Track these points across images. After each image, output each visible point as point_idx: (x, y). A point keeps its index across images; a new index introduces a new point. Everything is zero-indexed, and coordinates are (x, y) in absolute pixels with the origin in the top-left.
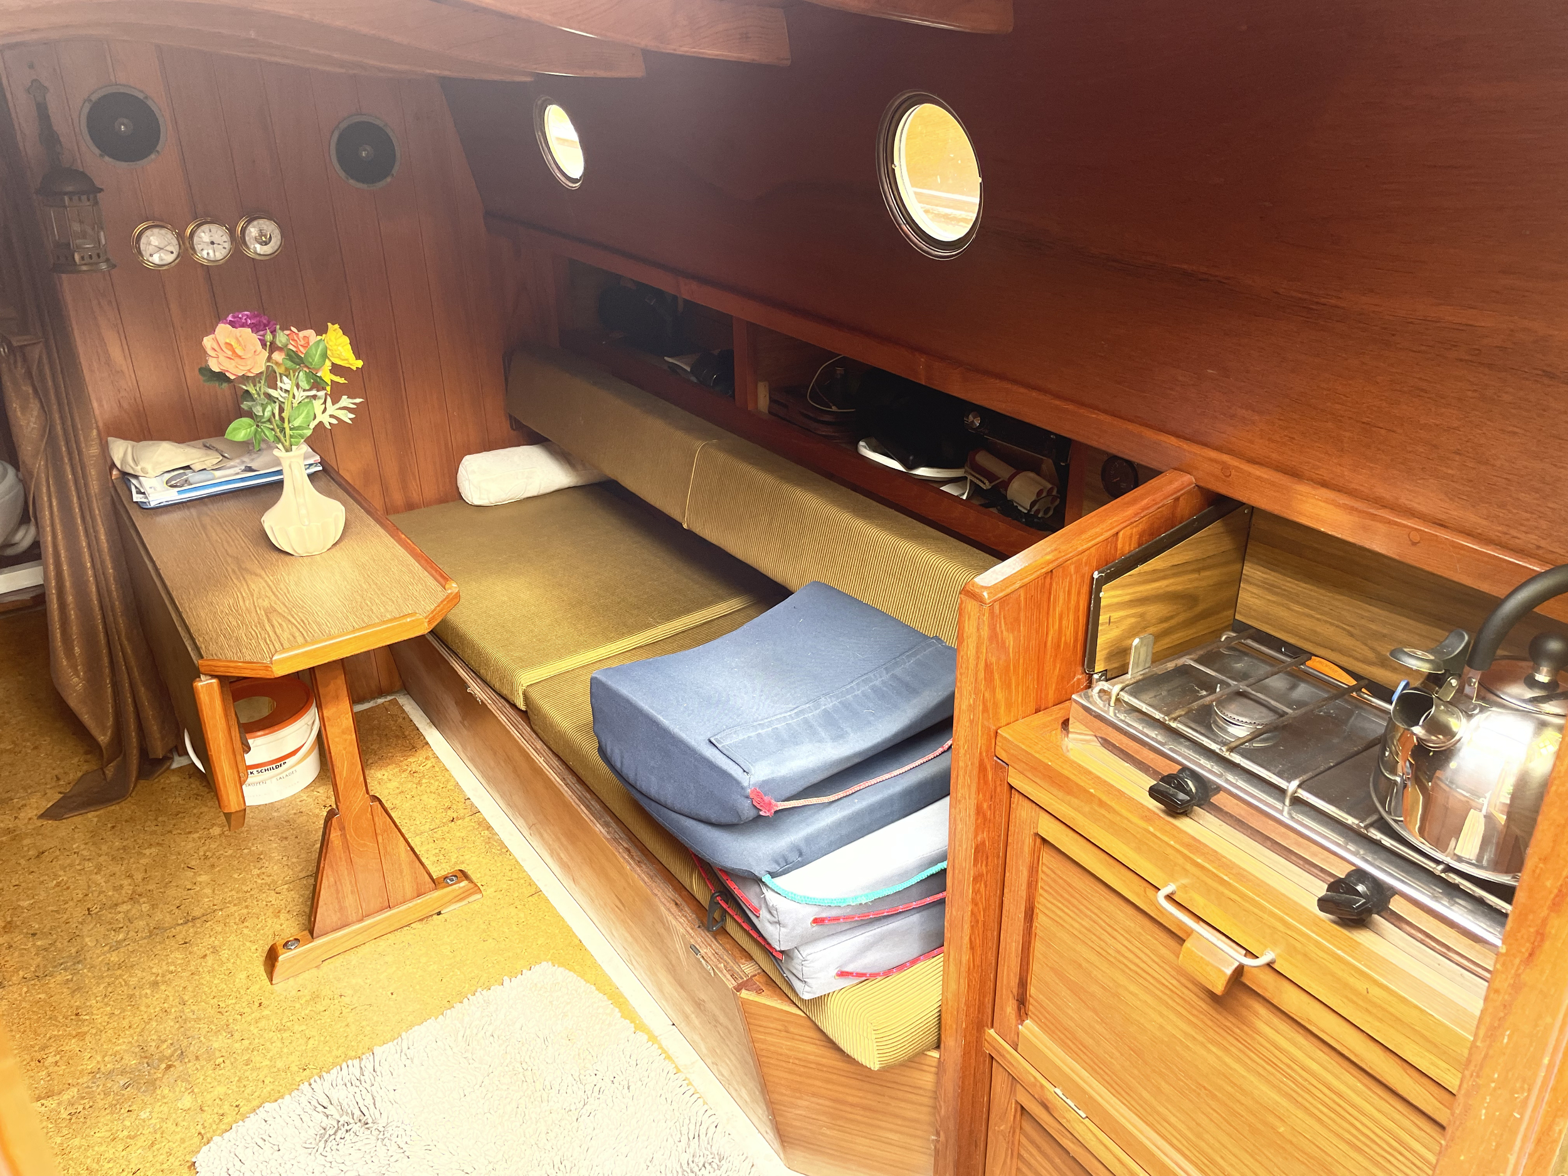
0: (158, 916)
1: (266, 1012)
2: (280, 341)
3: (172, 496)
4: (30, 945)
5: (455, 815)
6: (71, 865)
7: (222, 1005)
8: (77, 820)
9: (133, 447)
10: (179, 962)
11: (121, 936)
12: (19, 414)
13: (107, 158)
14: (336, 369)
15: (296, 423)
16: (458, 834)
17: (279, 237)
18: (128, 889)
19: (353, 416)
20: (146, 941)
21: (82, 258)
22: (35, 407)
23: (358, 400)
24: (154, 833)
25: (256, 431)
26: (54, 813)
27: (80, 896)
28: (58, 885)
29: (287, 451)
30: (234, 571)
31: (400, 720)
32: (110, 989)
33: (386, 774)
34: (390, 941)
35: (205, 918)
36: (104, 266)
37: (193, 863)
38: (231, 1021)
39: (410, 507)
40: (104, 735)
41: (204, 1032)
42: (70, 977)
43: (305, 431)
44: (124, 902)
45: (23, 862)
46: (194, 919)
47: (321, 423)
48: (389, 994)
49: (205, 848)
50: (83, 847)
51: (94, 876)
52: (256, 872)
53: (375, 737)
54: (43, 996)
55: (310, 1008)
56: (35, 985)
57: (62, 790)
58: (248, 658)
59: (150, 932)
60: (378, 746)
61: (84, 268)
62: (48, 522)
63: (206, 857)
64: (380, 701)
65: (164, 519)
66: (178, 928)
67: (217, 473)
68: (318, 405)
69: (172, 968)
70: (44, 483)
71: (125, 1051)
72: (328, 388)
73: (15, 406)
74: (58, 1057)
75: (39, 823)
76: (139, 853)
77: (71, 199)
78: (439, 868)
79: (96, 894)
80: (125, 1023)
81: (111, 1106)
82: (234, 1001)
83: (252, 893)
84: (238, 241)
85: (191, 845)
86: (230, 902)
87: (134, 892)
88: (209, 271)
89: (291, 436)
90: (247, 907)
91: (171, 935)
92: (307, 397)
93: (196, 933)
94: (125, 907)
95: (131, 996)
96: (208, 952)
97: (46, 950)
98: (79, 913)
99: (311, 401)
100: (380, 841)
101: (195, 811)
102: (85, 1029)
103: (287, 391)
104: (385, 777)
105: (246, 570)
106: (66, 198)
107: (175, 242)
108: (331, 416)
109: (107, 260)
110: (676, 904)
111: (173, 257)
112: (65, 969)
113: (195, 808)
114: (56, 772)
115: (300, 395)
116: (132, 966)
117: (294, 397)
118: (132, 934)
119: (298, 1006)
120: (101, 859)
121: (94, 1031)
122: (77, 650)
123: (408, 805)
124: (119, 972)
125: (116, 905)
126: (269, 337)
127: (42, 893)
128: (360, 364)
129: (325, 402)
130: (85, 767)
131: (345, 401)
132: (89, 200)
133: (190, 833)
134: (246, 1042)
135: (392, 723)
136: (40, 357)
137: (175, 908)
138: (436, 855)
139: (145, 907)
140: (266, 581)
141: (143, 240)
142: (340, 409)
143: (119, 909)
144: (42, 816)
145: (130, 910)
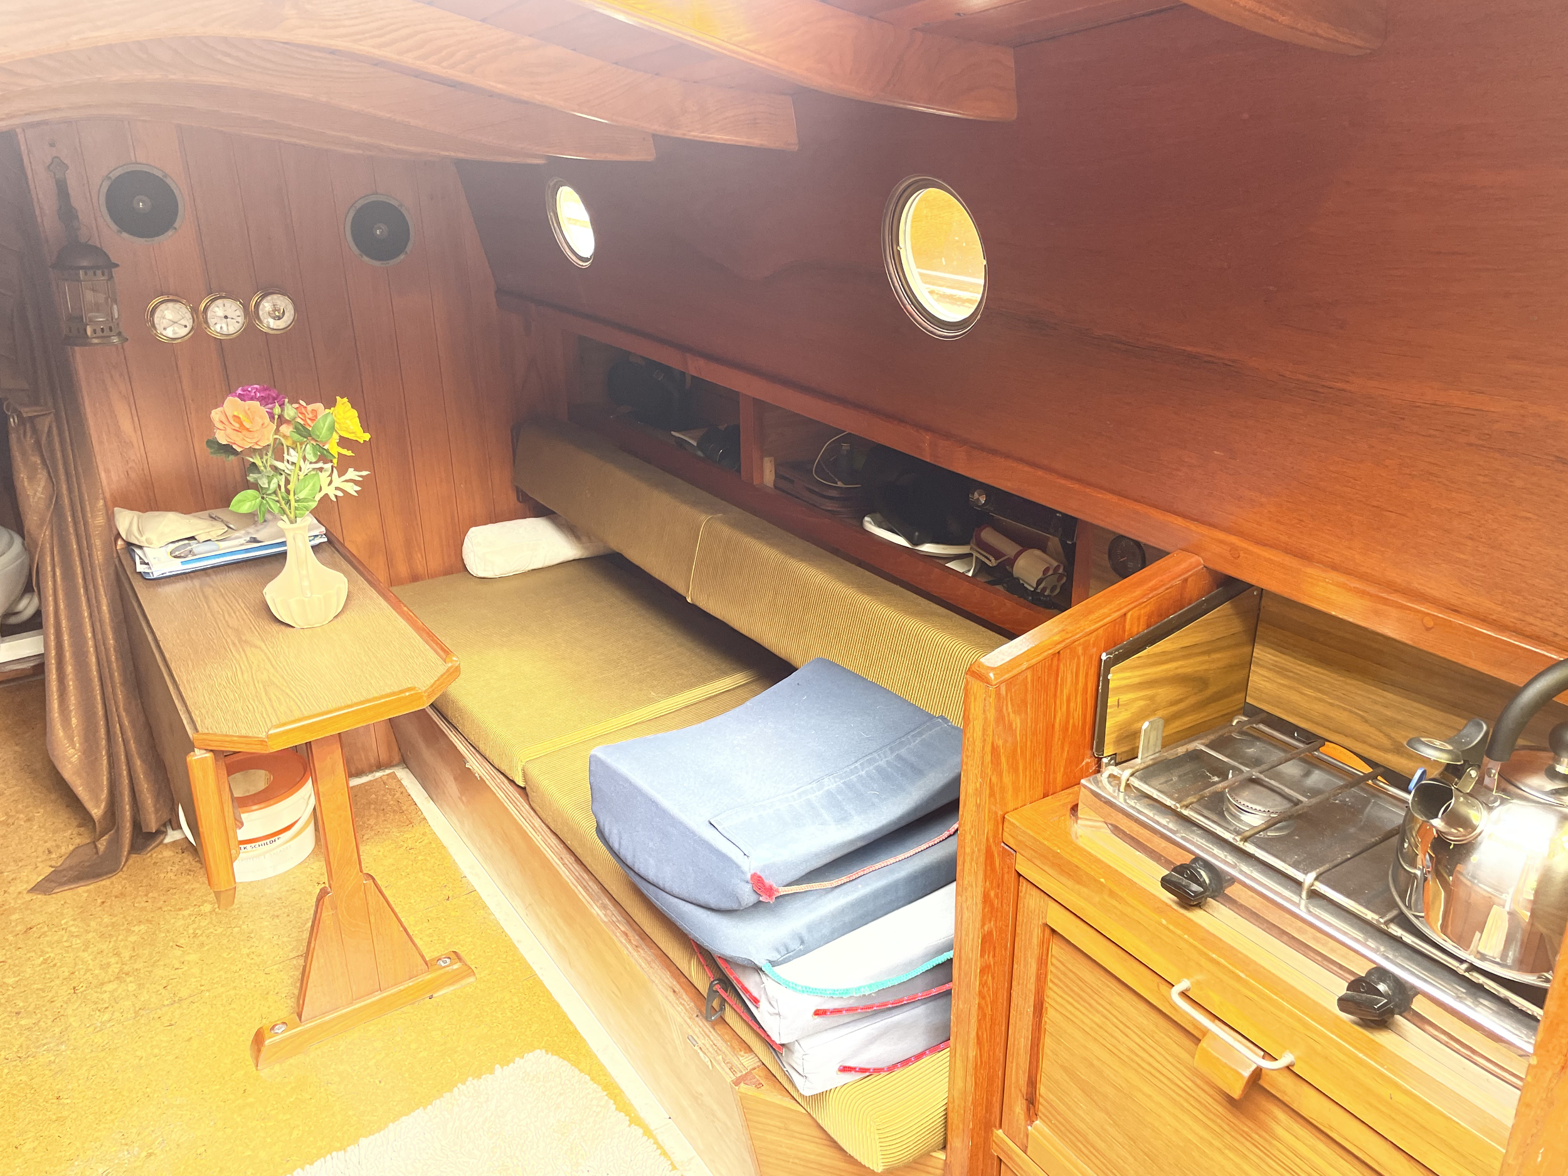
0: (144, 996)
1: (251, 1100)
2: (288, 414)
3: (177, 566)
4: (13, 1024)
5: (450, 894)
6: (59, 942)
7: (206, 1091)
8: (69, 893)
9: (139, 517)
10: (164, 1045)
11: (106, 1017)
12: (26, 484)
13: (125, 235)
14: (343, 442)
15: (301, 496)
16: (453, 914)
17: (293, 312)
18: (115, 968)
19: (358, 488)
20: (131, 1022)
21: (95, 331)
22: (42, 476)
23: (365, 473)
24: (143, 909)
25: (261, 503)
26: (45, 887)
27: (67, 974)
28: (45, 961)
29: (292, 522)
30: (234, 644)
31: (398, 794)
32: (92, 1072)
33: (382, 850)
34: (379, 1026)
35: (191, 999)
36: (115, 340)
37: (182, 942)
38: (214, 1108)
39: (415, 578)
40: (98, 807)
42: (52, 1058)
43: (310, 503)
44: (110, 982)
45: (10, 937)
46: (181, 1000)
47: (326, 495)
48: (377, 1082)
49: (195, 926)
50: (71, 923)
51: (81, 954)
52: (245, 951)
53: (372, 811)
54: (24, 1078)
55: (294, 1096)
56: (16, 1066)
57: (53, 863)
58: (243, 733)
59: (136, 1013)
60: (374, 821)
61: (96, 341)
62: (51, 592)
63: (195, 935)
64: (378, 774)
65: (168, 590)
66: (164, 1009)
67: (222, 544)
68: (324, 477)
69: (156, 1051)
70: (48, 554)
72: (335, 461)
73: (22, 476)
74: (36, 1143)
75: (28, 897)
76: (128, 930)
77: (86, 274)
78: (433, 949)
79: (82, 972)
80: (107, 1107)
82: (218, 1087)
83: (241, 973)
84: (251, 315)
85: (181, 922)
86: (217, 983)
87: (121, 970)
88: (221, 345)
89: (296, 509)
90: (235, 988)
91: (156, 1016)
92: (314, 469)
93: (182, 1014)
94: (110, 987)
95: (114, 1080)
96: (193, 1035)
97: (29, 1029)
98: (64, 992)
99: (317, 474)
100: (373, 921)
101: (186, 887)
102: (65, 1113)
103: (293, 463)
104: (381, 853)
105: (246, 642)
106: (81, 272)
107: (189, 315)
108: (337, 488)
109: (119, 334)
110: (674, 991)
111: (186, 330)
112: (48, 1050)
113: (186, 883)
114: (48, 845)
115: (306, 467)
116: (116, 1049)
117: (300, 469)
118: (117, 1014)
119: (283, 1094)
120: (90, 936)
121: (74, 1116)
122: (74, 721)
123: (402, 882)
124: (102, 1054)
125: (102, 984)
126: (277, 410)
127: (29, 970)
128: (367, 437)
129: (331, 475)
130: (78, 841)
131: (352, 474)
132: (103, 274)
133: (180, 909)
134: (229, 1131)
135: (390, 797)
136: (50, 427)
137: (161, 988)
138: (430, 935)
139: (132, 987)
140: (265, 654)
141: (157, 315)
142: (346, 481)
143: (105, 988)
144: (32, 890)
145: (116, 989)
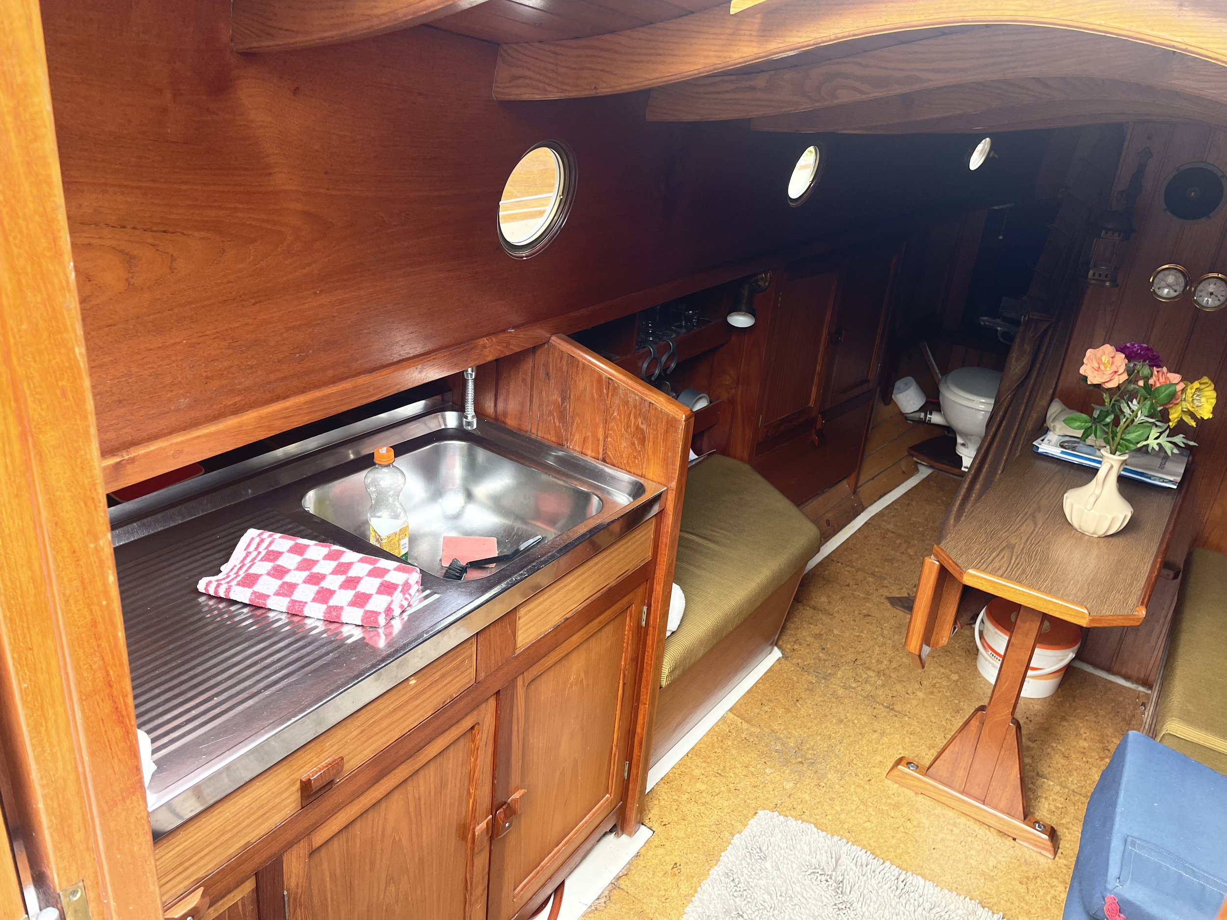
0: (880, 692)
1: (867, 787)
2: (1143, 373)
3: (1056, 452)
4: (817, 651)
6: (873, 633)
7: (855, 762)
9: (1063, 410)
10: (862, 722)
11: (854, 685)
12: (1013, 360)
15: (1128, 437)
18: (882, 667)
19: (1177, 452)
20: (861, 698)
22: (1025, 360)
23: (1192, 443)
25: (1091, 427)
27: (861, 650)
28: (858, 636)
32: (822, 704)
35: (897, 714)
36: (1108, 284)
37: (925, 683)
38: (849, 773)
41: (832, 764)
42: (814, 681)
44: (874, 671)
45: (856, 612)
46: (893, 709)
48: (932, 847)
49: (939, 681)
50: (888, 628)
51: (876, 647)
52: (948, 716)
54: (795, 679)
55: (887, 808)
56: (798, 671)
57: (911, 593)
58: (959, 562)
59: (868, 695)
63: (934, 686)
66: (881, 706)
69: (856, 721)
71: (795, 737)
72: (1172, 424)
74: (770, 710)
75: (883, 600)
79: (867, 655)
80: (810, 724)
81: (763, 752)
82: (861, 766)
83: (933, 724)
85: (934, 673)
86: (917, 718)
87: (884, 670)
89: (1119, 444)
90: (922, 729)
91: (874, 706)
92: (1148, 422)
93: (885, 717)
94: (871, 673)
95: (826, 716)
96: (879, 731)
97: (820, 660)
98: (851, 657)
100: (1002, 753)
101: (957, 658)
102: (793, 710)
103: (1132, 411)
107: (1182, 284)
108: (1159, 444)
109: (1112, 281)
111: (1176, 294)
112: (816, 676)
113: (959, 656)
115: (1141, 417)
116: (842, 703)
118: (860, 688)
119: (884, 800)
120: (889, 642)
121: (795, 714)
124: (834, 700)
125: (869, 669)
126: (1139, 367)
127: (848, 634)
128: (1208, 416)
131: (1180, 439)
133: (942, 666)
134: (842, 790)
137: (891, 695)
139: (879, 682)
140: (1034, 530)
141: (1160, 277)
143: (868, 672)
144: (888, 598)
145: (871, 677)
